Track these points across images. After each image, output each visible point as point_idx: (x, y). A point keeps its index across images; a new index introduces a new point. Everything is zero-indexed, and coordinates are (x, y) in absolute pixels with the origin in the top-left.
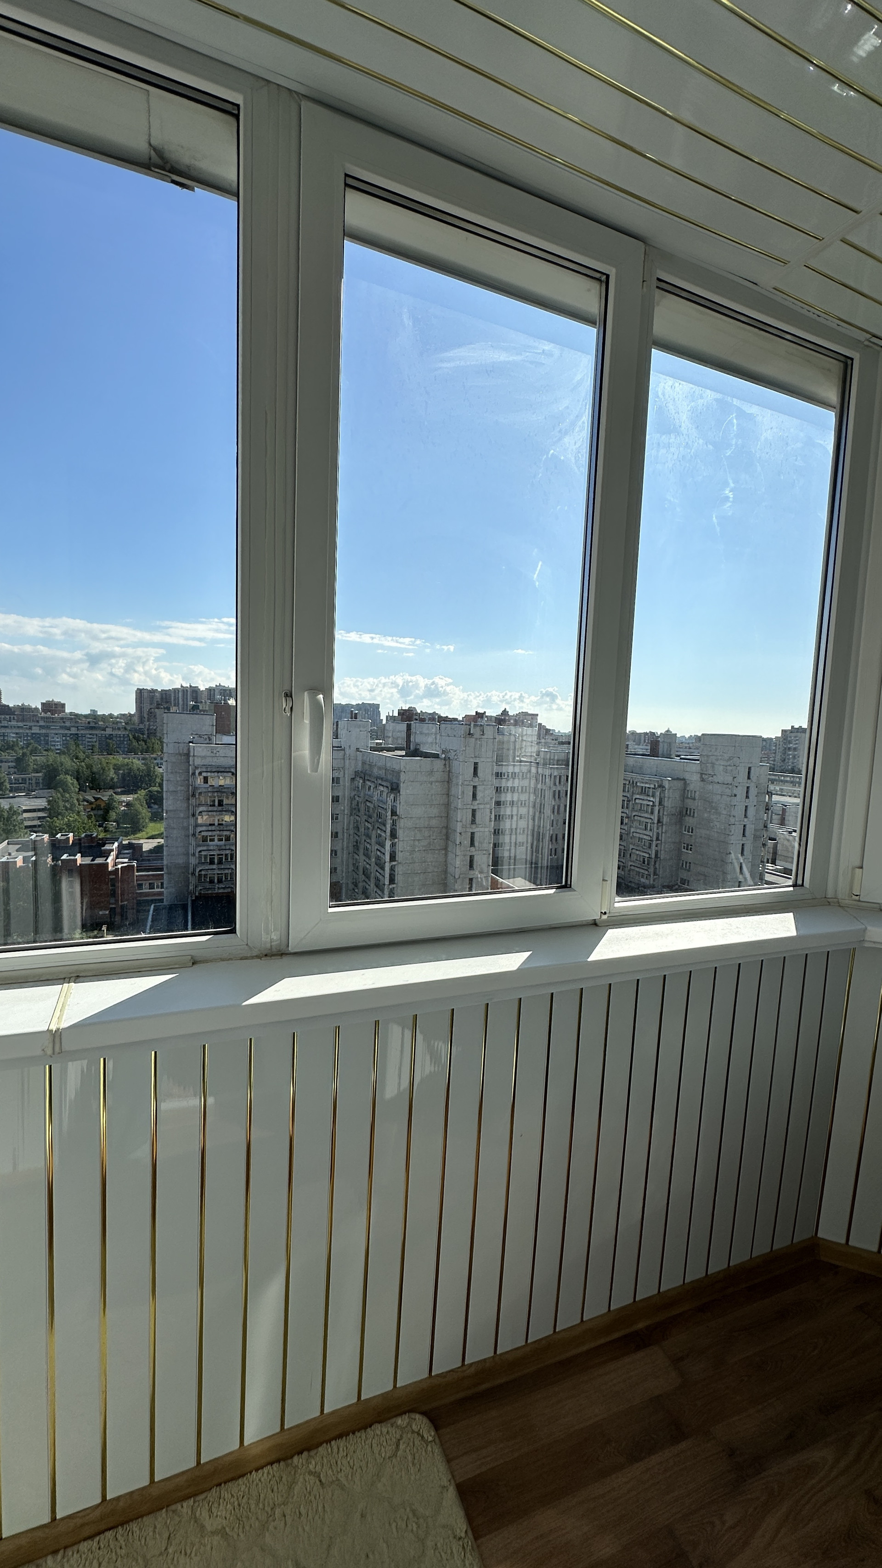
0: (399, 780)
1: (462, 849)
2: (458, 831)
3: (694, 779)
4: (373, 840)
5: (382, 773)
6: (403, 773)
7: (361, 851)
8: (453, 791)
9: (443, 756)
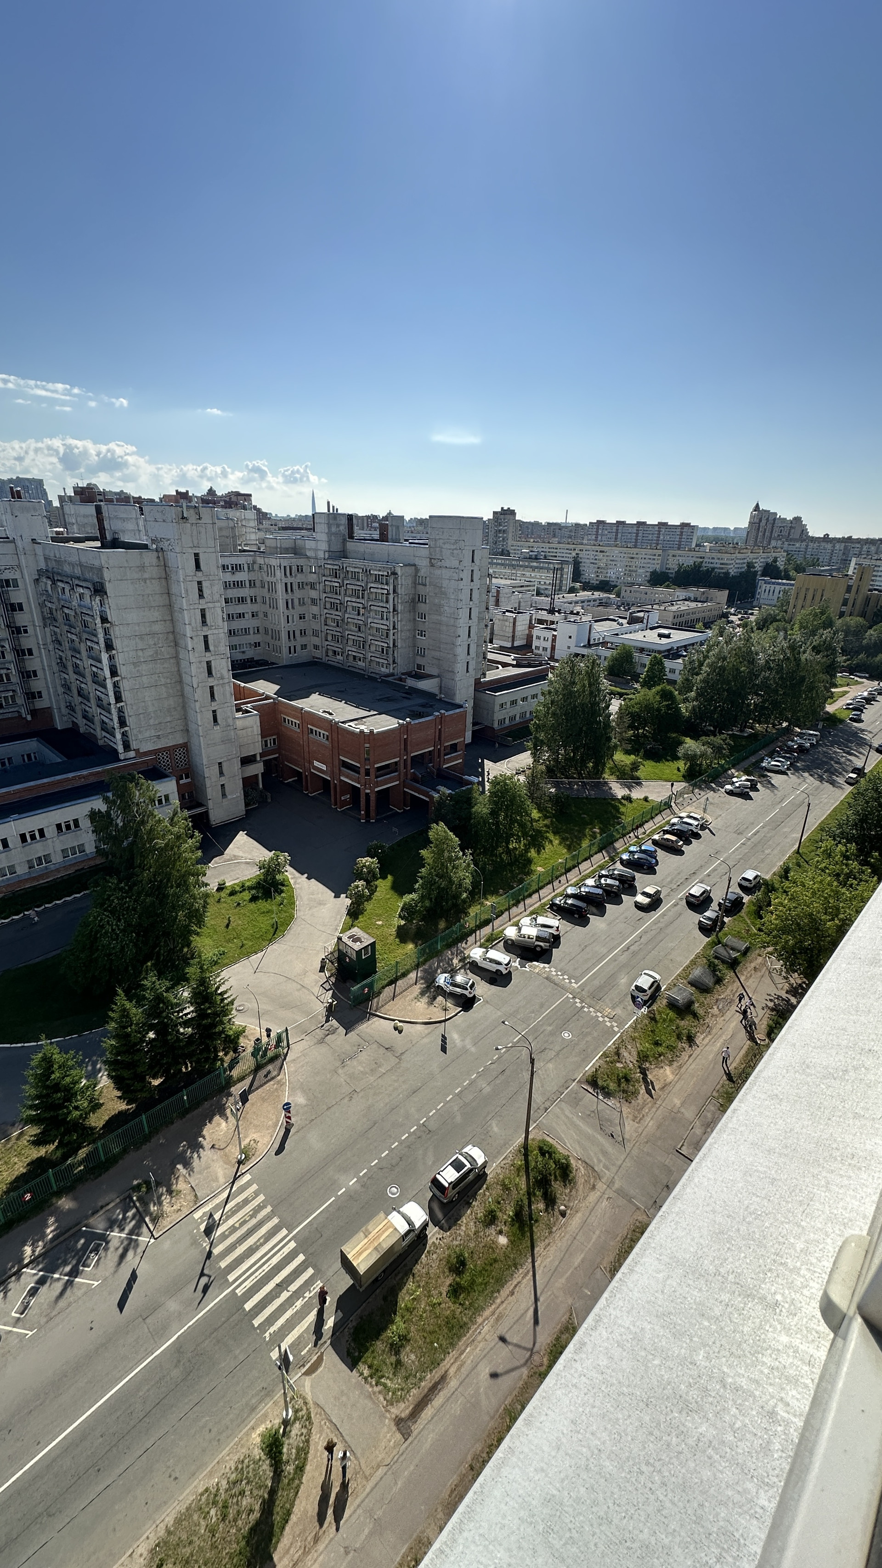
0: (102, 578)
1: (197, 655)
2: (188, 635)
3: (423, 563)
4: (84, 654)
5: (78, 571)
6: (105, 569)
7: (70, 669)
8: (174, 589)
9: (154, 546)
